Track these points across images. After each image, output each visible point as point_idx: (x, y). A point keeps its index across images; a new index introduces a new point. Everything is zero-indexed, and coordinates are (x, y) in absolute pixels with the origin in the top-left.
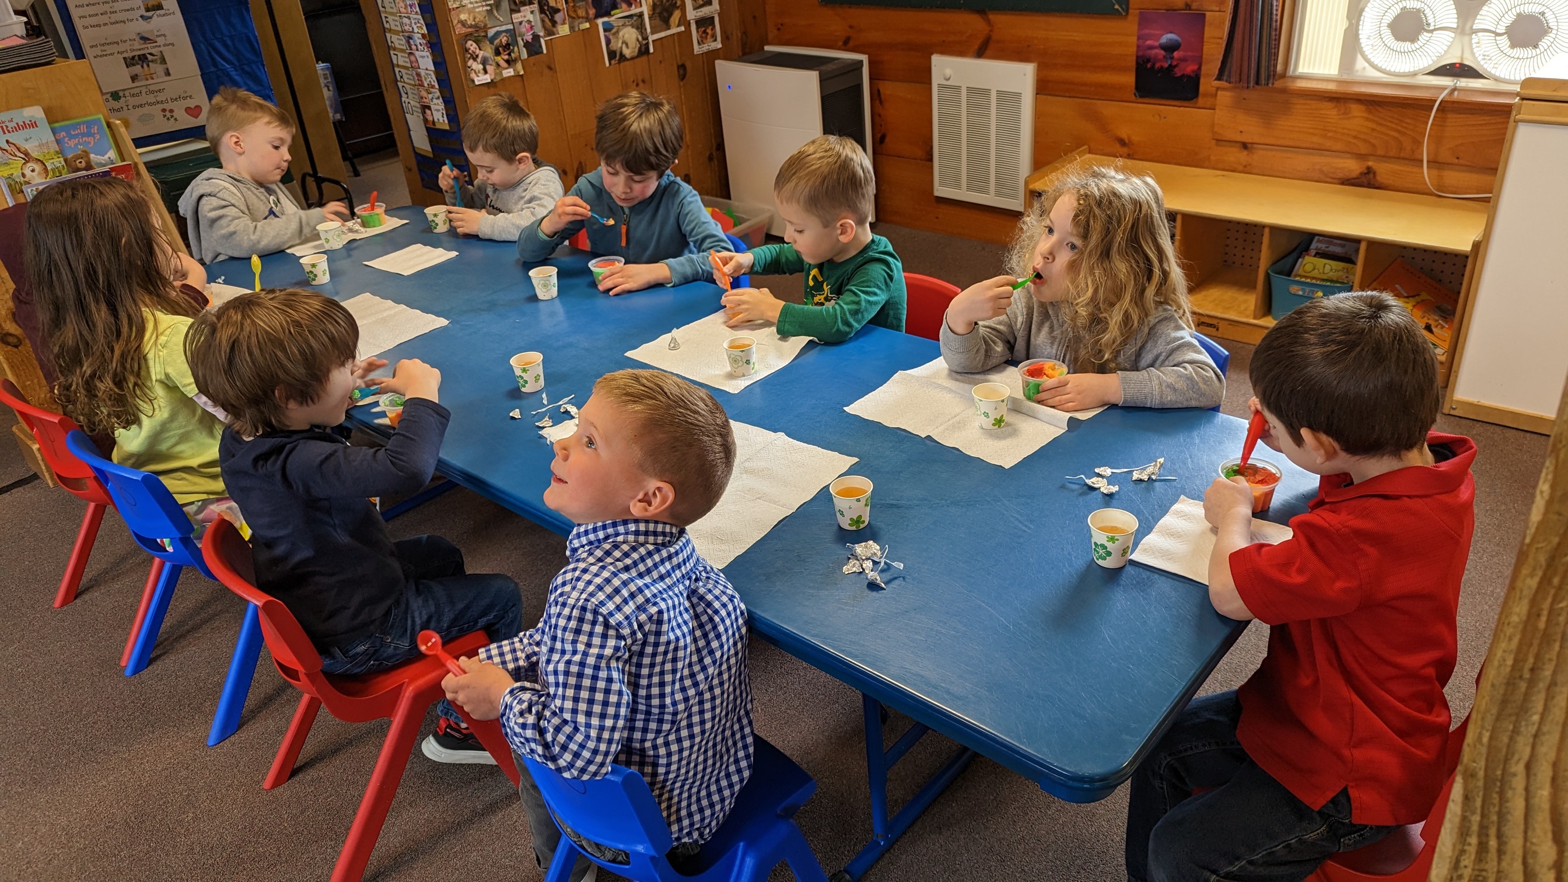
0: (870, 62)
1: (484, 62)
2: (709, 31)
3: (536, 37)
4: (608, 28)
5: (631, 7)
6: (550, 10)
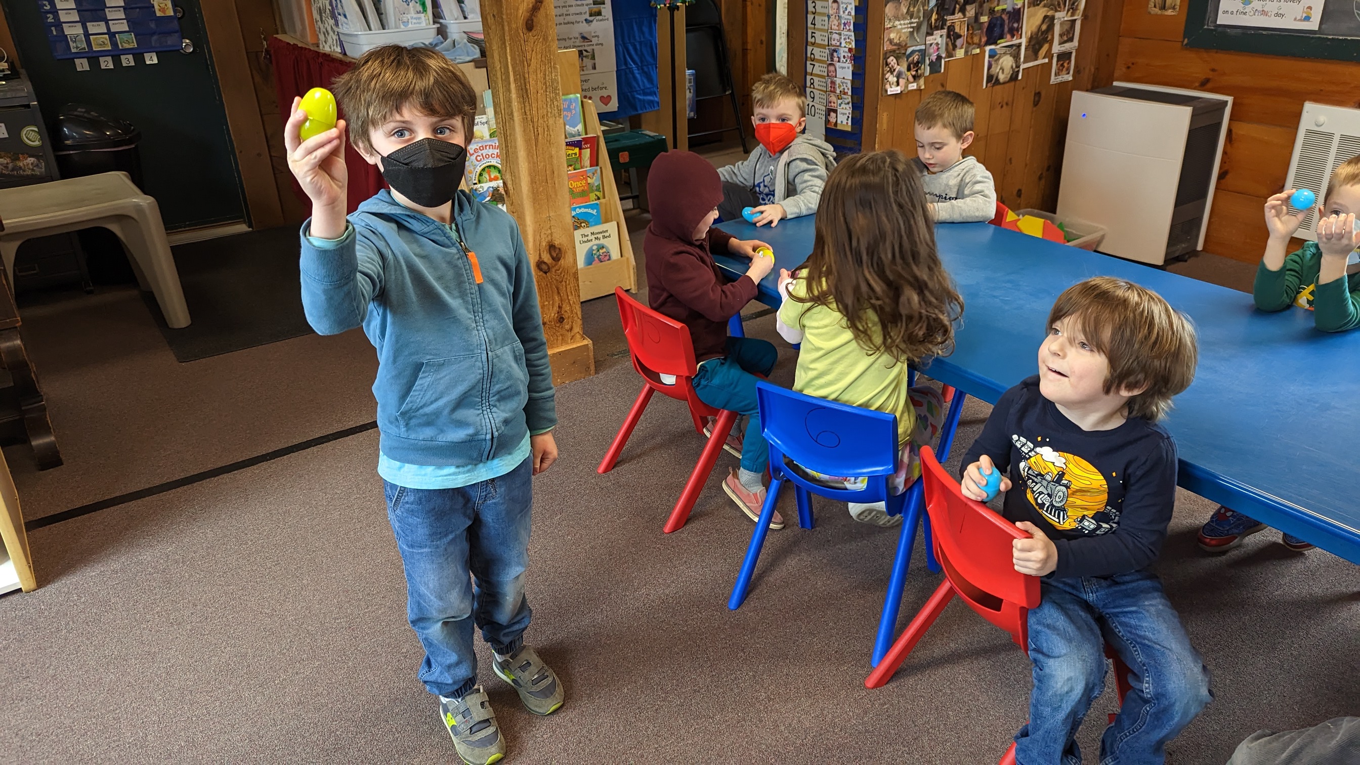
0: (1234, 104)
1: (899, 76)
2: (1066, 65)
3: (939, 58)
4: (992, 55)
5: (1013, 38)
6: (954, 35)
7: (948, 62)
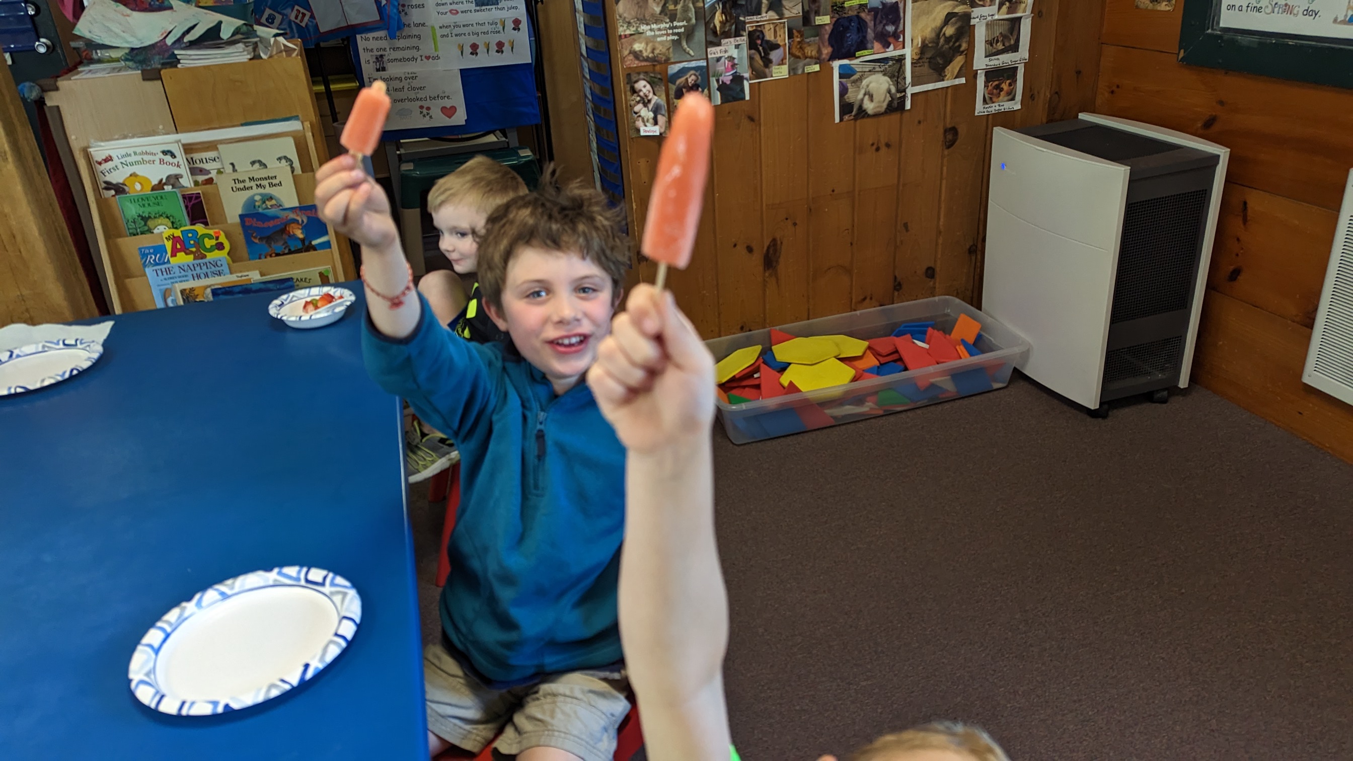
1: (656, 110)
4: (846, 73)
5: (888, 47)
6: (765, 45)
7: (757, 85)
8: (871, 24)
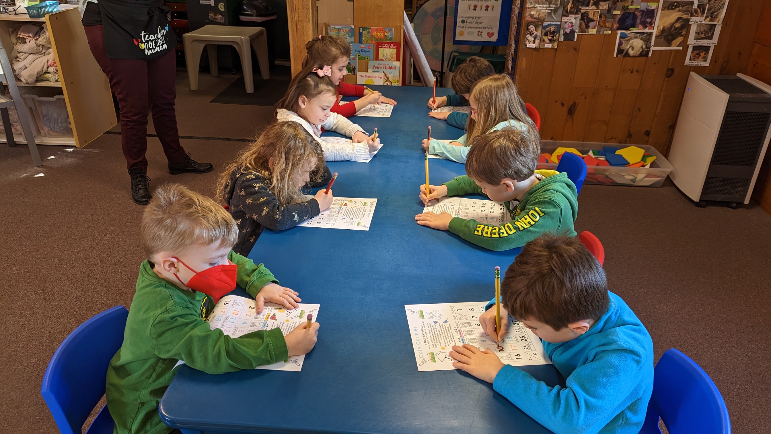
3: (573, 32)
5: (646, 28)
6: (588, 19)
7: (580, 36)
8: (639, 17)
